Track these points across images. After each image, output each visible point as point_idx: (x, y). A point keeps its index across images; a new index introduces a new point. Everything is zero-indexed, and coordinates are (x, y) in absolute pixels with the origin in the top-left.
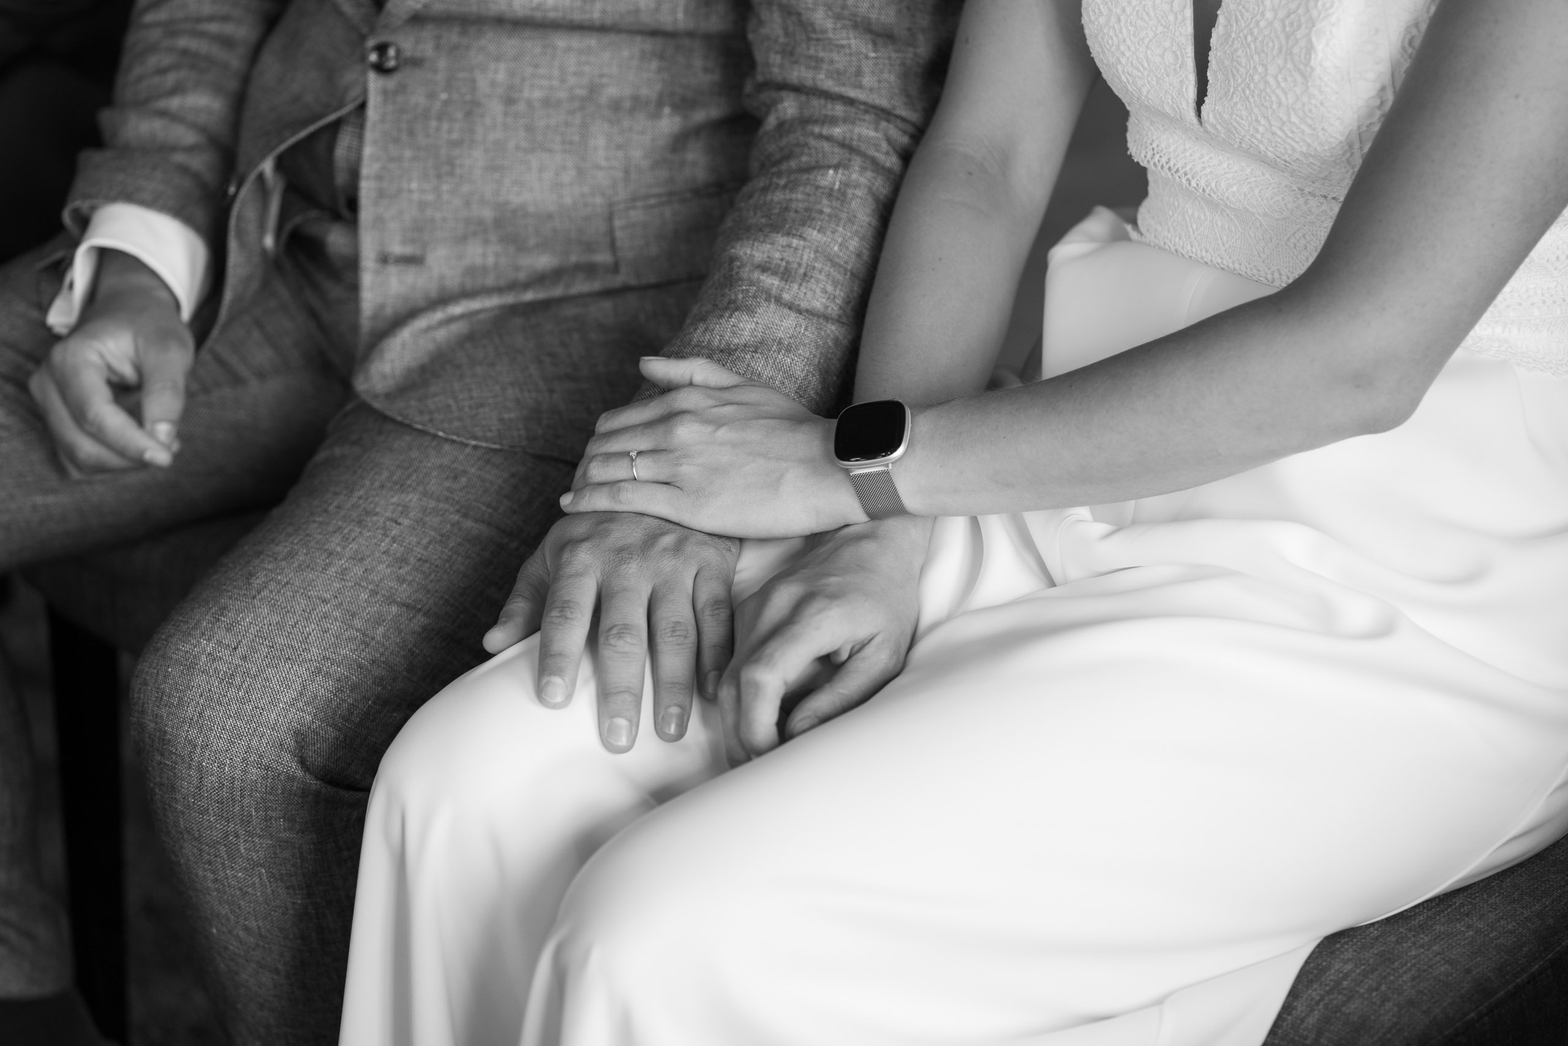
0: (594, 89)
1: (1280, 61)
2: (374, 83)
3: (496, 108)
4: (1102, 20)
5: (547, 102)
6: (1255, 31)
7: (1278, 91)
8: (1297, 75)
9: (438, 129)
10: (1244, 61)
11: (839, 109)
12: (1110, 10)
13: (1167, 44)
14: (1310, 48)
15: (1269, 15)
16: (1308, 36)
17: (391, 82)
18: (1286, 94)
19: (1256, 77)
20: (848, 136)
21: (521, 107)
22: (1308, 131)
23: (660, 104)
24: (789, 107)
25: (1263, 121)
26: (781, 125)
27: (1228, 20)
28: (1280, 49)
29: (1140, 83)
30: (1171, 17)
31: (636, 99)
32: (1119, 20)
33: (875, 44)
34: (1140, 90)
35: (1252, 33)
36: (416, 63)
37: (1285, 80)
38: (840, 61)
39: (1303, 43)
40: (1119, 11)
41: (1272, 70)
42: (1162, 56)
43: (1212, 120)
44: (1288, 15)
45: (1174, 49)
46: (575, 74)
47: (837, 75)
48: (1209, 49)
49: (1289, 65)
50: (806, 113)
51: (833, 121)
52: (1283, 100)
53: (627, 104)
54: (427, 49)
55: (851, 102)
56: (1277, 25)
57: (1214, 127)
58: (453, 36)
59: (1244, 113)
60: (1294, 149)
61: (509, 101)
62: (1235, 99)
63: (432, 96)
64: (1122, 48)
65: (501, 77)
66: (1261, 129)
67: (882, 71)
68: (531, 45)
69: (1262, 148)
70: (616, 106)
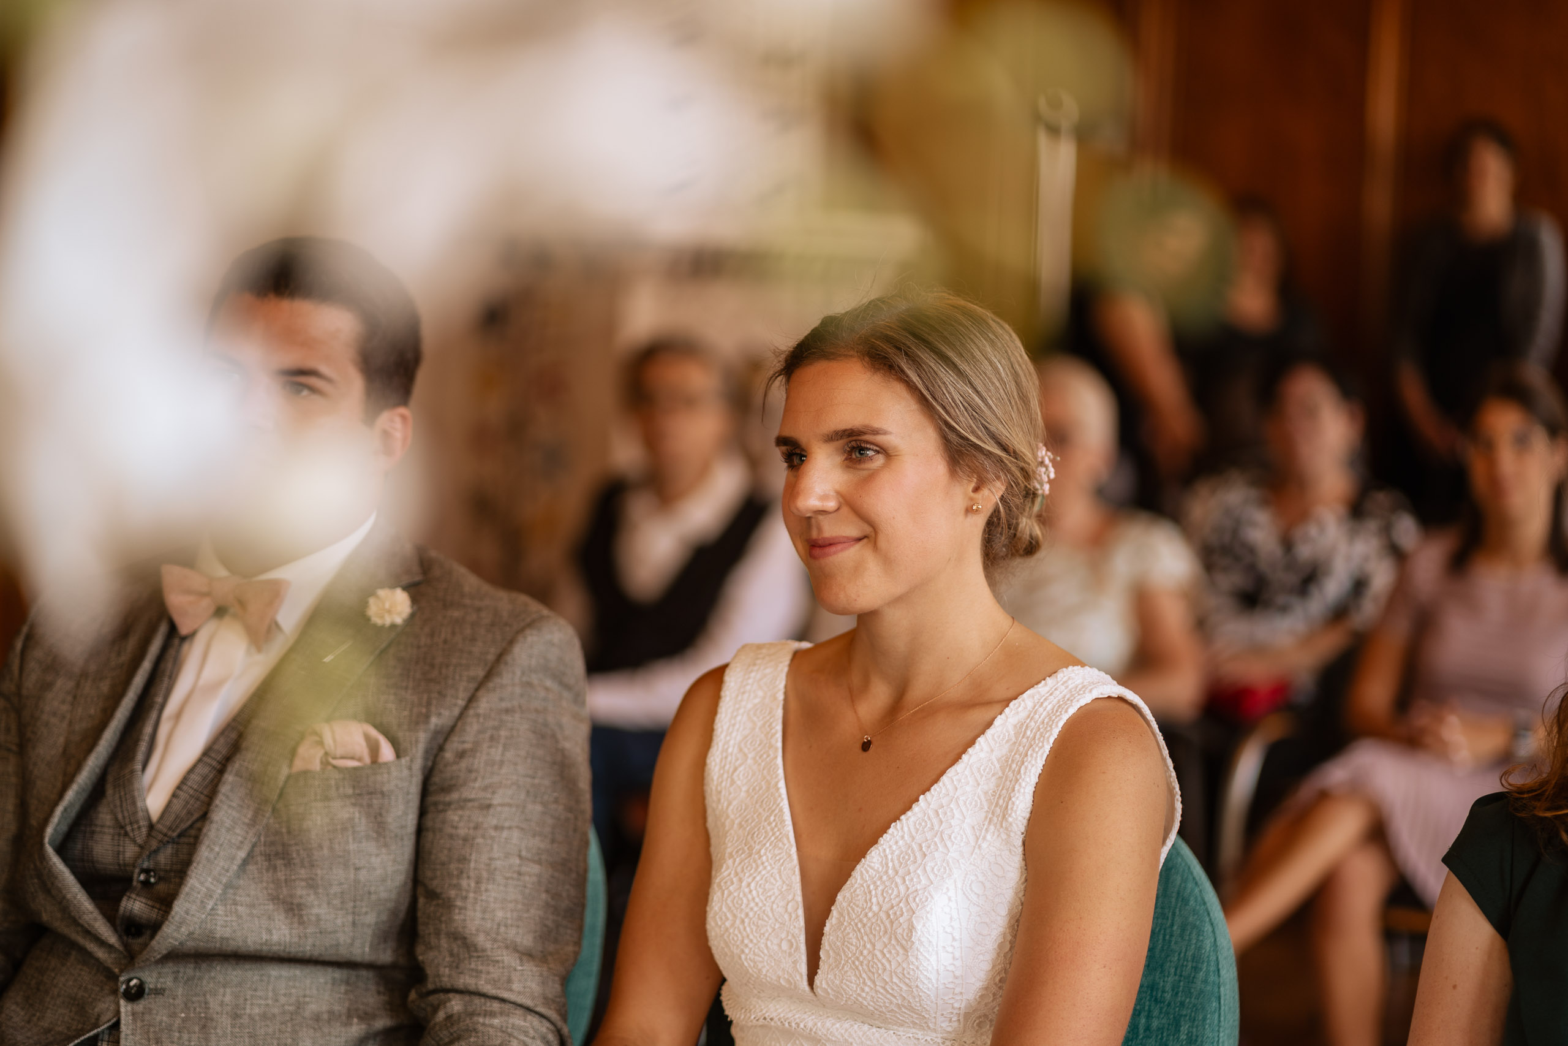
0: (299, 1006)
1: (885, 940)
2: (125, 1007)
3: (225, 1021)
4: (728, 924)
5: (264, 1016)
6: (865, 920)
7: (884, 961)
8: (898, 948)
9: (180, 1038)
10: (854, 941)
11: (496, 1006)
12: (735, 916)
13: (783, 936)
14: (911, 928)
15: (875, 908)
16: (910, 921)
17: (140, 1006)
18: (890, 962)
19: (865, 952)
20: (504, 1025)
21: (245, 1020)
22: (905, 988)
23: (349, 1016)
24: (456, 1005)
25: (869, 983)
26: (449, 1017)
27: (841, 914)
28: (886, 932)
29: (760, 966)
30: (786, 916)
31: (331, 1012)
32: (743, 922)
33: (521, 960)
34: (760, 971)
35: (861, 921)
36: (158, 992)
37: (890, 952)
38: (495, 972)
39: (905, 926)
40: (743, 916)
41: (879, 946)
42: (780, 946)
43: (824, 985)
44: (892, 907)
45: (790, 938)
46: (285, 995)
47: (494, 982)
48: (823, 934)
49: (893, 942)
50: (470, 1009)
51: (492, 1014)
52: (888, 966)
53: (325, 1016)
54: (168, 982)
55: (503, 1000)
56: (882, 915)
57: (826, 991)
58: (189, 970)
59: (853, 978)
60: (891, 1003)
61: (236, 1016)
62: (846, 968)
63: (173, 1015)
64: (746, 941)
65: (228, 999)
66: (867, 989)
67: (526, 980)
68: (250, 974)
69: (865, 1003)
70: (317, 1018)
